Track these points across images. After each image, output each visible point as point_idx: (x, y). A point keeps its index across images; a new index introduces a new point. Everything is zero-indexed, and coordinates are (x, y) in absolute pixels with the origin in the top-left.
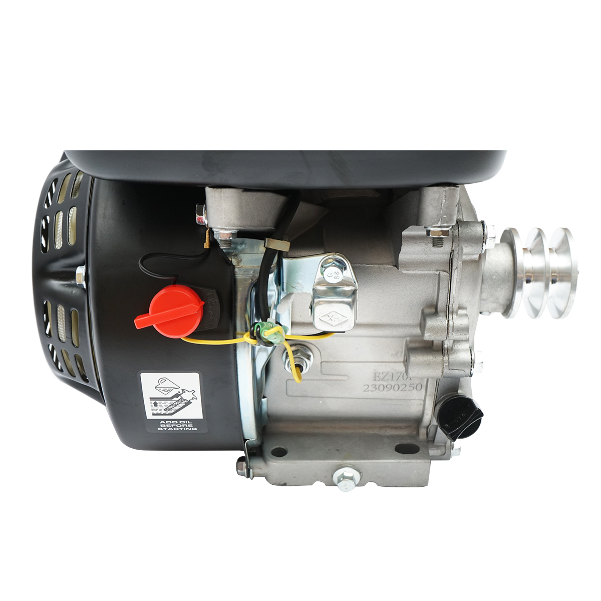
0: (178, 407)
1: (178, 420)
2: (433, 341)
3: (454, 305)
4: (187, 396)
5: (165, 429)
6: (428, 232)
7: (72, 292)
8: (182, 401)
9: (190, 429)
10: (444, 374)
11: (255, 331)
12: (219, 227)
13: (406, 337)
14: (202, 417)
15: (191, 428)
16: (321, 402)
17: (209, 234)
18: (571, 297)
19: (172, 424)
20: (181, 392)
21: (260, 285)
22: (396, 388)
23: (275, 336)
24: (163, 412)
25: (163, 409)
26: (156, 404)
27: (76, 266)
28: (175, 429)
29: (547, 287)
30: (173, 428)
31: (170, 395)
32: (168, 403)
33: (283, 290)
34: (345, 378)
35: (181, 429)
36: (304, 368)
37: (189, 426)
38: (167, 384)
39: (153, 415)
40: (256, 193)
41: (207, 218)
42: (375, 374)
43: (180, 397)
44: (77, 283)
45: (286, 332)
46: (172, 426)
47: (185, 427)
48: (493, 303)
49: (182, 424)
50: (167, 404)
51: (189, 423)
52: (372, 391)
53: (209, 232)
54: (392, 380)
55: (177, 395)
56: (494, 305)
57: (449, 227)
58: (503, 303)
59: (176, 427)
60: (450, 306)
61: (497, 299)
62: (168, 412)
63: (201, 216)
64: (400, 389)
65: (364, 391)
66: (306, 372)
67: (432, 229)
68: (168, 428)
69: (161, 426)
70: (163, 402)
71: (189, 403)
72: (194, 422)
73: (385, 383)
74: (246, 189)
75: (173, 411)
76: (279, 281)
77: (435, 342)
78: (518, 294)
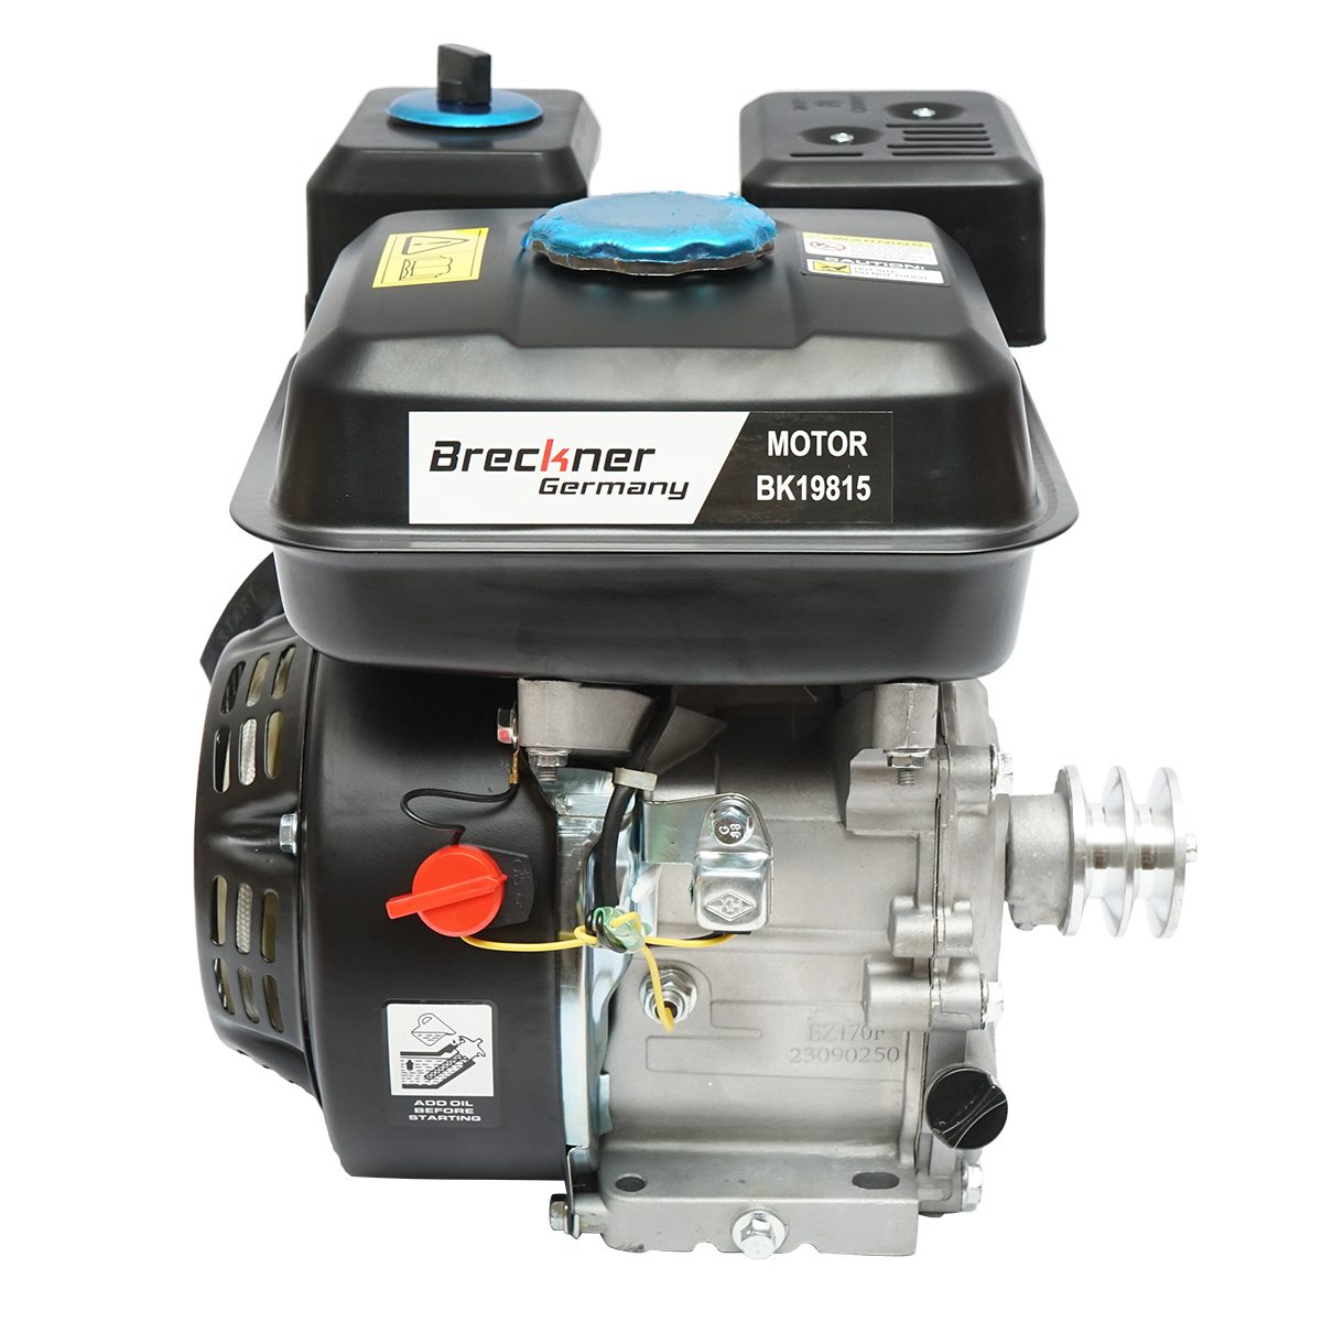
0: (450, 1071)
1: (448, 1099)
2: (913, 959)
3: (947, 892)
4: (467, 1050)
5: (423, 1117)
6: (890, 760)
7: (268, 861)
8: (458, 1060)
9: (468, 1119)
10: (934, 1022)
11: (594, 922)
12: (538, 744)
13: (865, 954)
14: (491, 1093)
15: (471, 1115)
16: (710, 1084)
17: (518, 760)
18: (1176, 893)
19: (436, 1106)
20: (458, 1042)
21: (603, 848)
22: (851, 1055)
23: (628, 932)
24: (422, 1081)
25: (423, 1075)
26: (410, 1066)
27: (279, 815)
28: (440, 1118)
29: (1130, 874)
30: (436, 1115)
31: (436, 1049)
32: (433, 1063)
33: (643, 859)
34: (758, 1034)
35: (452, 1118)
36: (680, 1009)
37: (467, 1111)
38: (433, 1026)
39: (405, 1086)
40: (600, 691)
41: (517, 732)
42: (811, 1026)
43: (454, 1052)
44: (282, 844)
45: (647, 933)
46: (436, 1110)
47: (460, 1114)
48: (1039, 905)
49: (453, 1108)
50: (430, 1064)
51: (467, 1104)
52: (805, 1061)
53: (519, 756)
54: (843, 1039)
55: (449, 1048)
56: (1041, 910)
57: (924, 750)
58: (1056, 906)
59: (441, 1113)
60: (940, 894)
61: (1044, 897)
62: (431, 1083)
63: (507, 729)
64: (859, 1059)
65: (792, 1062)
66: (682, 1019)
67: (895, 754)
68: (429, 1115)
69: (416, 1110)
70: (424, 1061)
71: (470, 1063)
72: (477, 1103)
73: (830, 1047)
74: (585, 685)
75: (440, 1080)
76: (636, 844)
77: (916, 962)
78: (1077, 888)
